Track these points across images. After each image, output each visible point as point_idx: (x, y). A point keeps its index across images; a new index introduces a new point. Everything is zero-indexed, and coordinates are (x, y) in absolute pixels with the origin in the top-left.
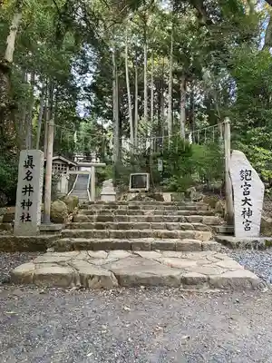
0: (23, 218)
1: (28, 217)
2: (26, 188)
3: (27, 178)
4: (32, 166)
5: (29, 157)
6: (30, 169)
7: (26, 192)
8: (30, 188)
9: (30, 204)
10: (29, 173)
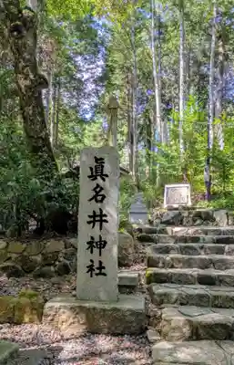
0: (91, 268)
1: (101, 267)
2: (94, 215)
3: (95, 198)
4: (104, 176)
5: (97, 160)
6: (99, 180)
7: (94, 222)
8: (102, 215)
9: (102, 244)
10: (98, 190)
